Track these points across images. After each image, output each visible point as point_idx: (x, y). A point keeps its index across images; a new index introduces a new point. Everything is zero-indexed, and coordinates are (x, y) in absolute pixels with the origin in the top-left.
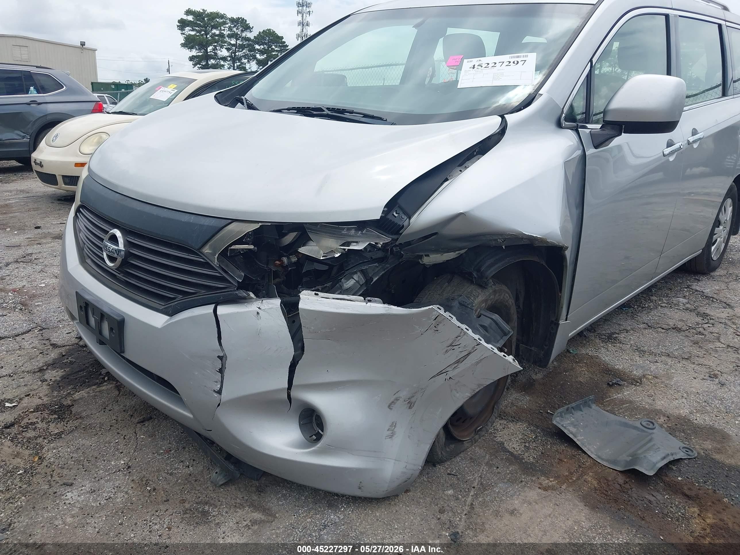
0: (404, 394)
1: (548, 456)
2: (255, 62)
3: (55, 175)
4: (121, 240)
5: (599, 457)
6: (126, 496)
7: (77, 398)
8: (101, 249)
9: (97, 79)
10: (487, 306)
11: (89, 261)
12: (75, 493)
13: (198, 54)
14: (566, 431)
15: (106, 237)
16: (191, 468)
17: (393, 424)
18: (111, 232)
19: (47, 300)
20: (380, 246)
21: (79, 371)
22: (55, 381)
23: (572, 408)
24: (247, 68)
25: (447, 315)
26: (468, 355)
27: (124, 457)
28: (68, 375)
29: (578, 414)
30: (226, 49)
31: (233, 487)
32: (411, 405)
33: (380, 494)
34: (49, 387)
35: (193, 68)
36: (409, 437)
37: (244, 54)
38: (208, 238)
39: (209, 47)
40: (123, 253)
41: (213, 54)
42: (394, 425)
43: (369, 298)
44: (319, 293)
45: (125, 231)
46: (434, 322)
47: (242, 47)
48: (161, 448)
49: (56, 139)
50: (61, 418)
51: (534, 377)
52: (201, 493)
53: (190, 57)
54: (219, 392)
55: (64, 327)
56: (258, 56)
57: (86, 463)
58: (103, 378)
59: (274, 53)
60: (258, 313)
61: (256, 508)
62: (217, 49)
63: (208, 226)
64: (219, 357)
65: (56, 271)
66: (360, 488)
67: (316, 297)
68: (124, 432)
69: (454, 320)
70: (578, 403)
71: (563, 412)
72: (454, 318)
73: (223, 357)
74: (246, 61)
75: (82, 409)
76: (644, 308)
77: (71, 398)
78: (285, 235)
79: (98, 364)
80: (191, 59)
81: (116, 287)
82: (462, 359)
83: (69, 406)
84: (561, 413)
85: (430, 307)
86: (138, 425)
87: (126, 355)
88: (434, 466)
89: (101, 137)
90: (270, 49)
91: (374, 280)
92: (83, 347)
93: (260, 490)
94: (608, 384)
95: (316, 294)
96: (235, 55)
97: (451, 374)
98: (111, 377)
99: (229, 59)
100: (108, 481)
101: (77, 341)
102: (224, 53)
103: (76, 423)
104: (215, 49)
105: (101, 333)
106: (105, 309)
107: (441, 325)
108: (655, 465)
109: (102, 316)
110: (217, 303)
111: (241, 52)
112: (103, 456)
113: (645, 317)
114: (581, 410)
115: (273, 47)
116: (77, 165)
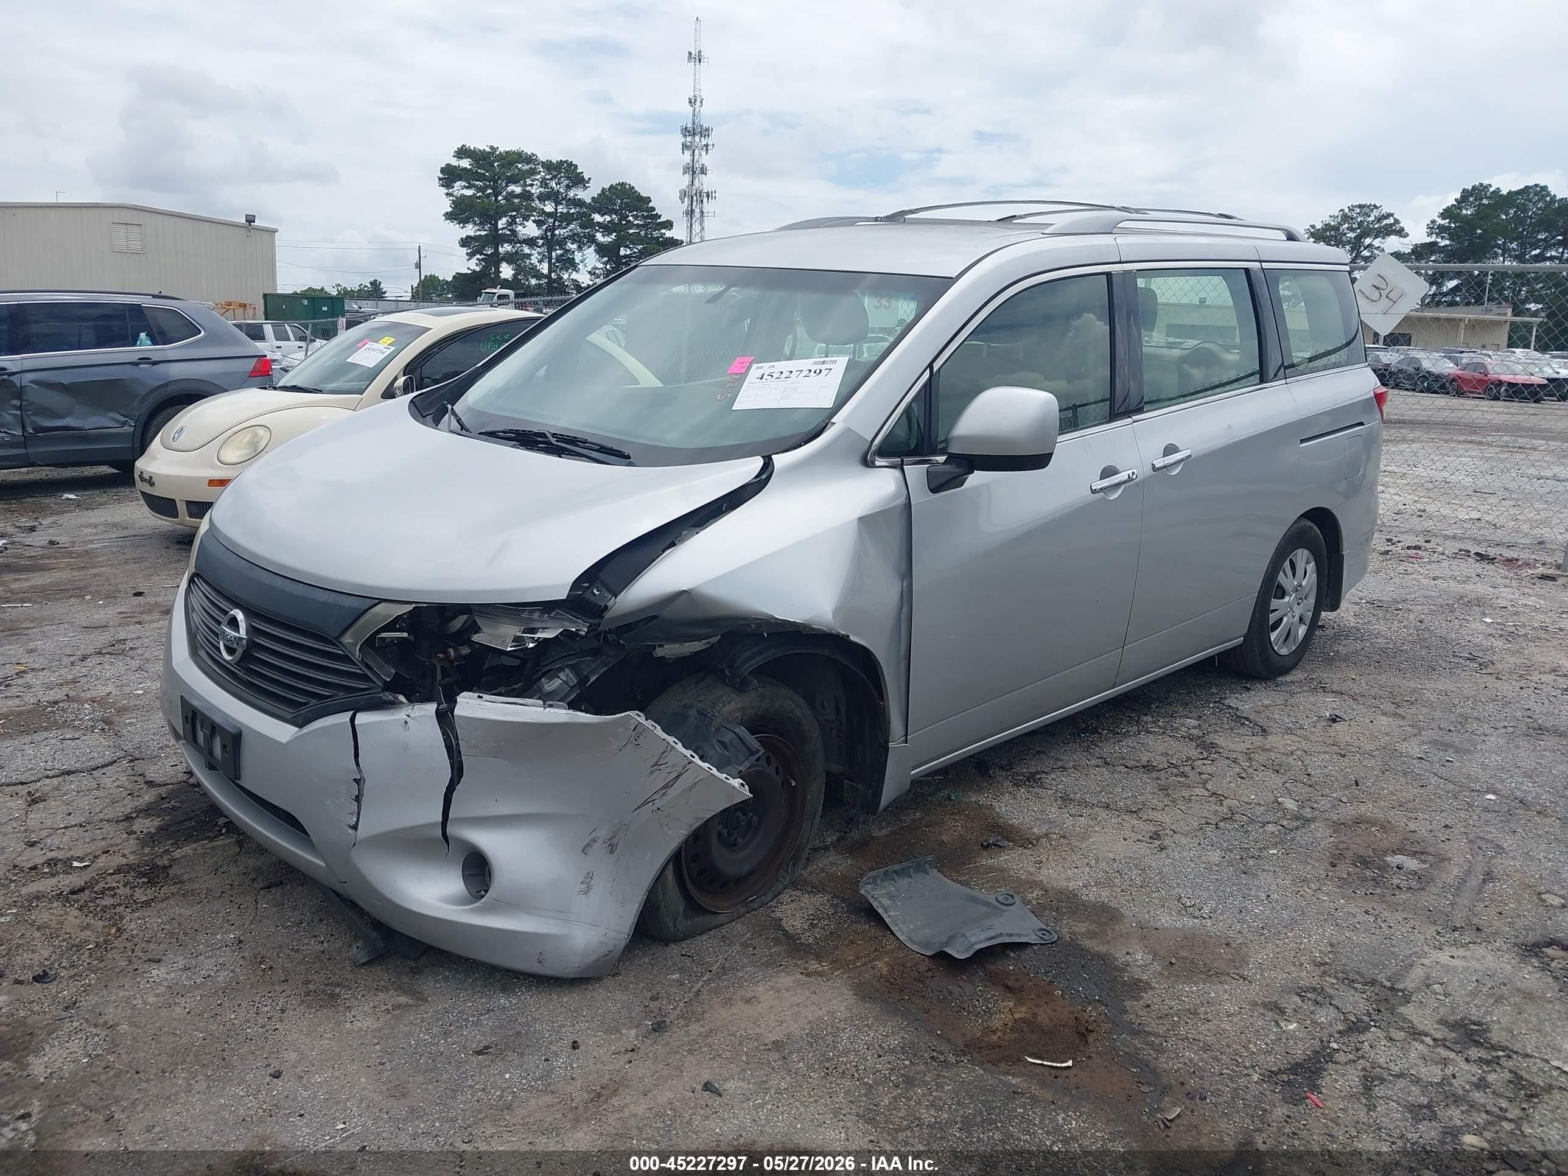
0: (603, 833)
1: (839, 936)
2: (593, 248)
3: (174, 500)
4: (243, 625)
5: (910, 939)
6: (231, 975)
7: (178, 856)
8: (217, 635)
9: (275, 287)
10: (745, 718)
11: (202, 653)
12: (163, 970)
13: (478, 233)
14: (875, 904)
15: (224, 619)
16: (326, 945)
17: (588, 874)
18: (232, 612)
19: (145, 716)
20: (584, 634)
21: (184, 820)
22: (149, 833)
23: (895, 872)
24: (577, 261)
25: (649, 724)
26: (678, 777)
27: (235, 930)
28: (168, 825)
29: (903, 882)
30: (534, 221)
31: (379, 968)
32: (612, 848)
33: (569, 971)
34: (137, 841)
35: (468, 260)
36: (611, 893)
37: (571, 234)
38: (349, 623)
39: (500, 219)
40: (244, 642)
41: (509, 233)
42: (589, 876)
43: (550, 702)
44: (484, 696)
45: (249, 612)
46: (633, 733)
47: (567, 219)
48: (288, 920)
49: (179, 437)
50: (152, 883)
51: (876, 833)
52: (334, 974)
53: (462, 239)
54: (355, 827)
55: (167, 757)
56: (599, 236)
57: (181, 936)
58: (220, 831)
59: (631, 231)
60: (406, 722)
61: (402, 990)
62: (516, 223)
63: (349, 607)
64: (354, 780)
65: (159, 667)
66: (540, 962)
67: (479, 701)
68: (241, 900)
69: (659, 731)
70: (904, 865)
71: (877, 876)
72: (658, 727)
73: (360, 780)
74: (575, 246)
75: (183, 871)
76: (1118, 733)
77: (169, 857)
78: (453, 618)
79: (215, 810)
80: (465, 242)
81: (234, 689)
82: (671, 783)
83: (165, 867)
84: (874, 878)
85: (626, 713)
86: (262, 892)
87: (243, 782)
88: (667, 945)
89: (256, 434)
90: (624, 222)
91: (592, 680)
92: (194, 786)
93: (415, 972)
94: (982, 845)
95: (479, 697)
96: (553, 235)
97: (658, 803)
98: (233, 827)
99: (541, 242)
100: (210, 957)
101: (186, 777)
102: (530, 229)
103: (173, 889)
104: (512, 222)
105: (211, 753)
106: (218, 719)
107: (641, 737)
108: (972, 945)
109: (214, 729)
110: (357, 710)
111: (565, 228)
112: (206, 928)
113: (1108, 749)
114: (910, 877)
115: (631, 218)
116: (212, 482)
